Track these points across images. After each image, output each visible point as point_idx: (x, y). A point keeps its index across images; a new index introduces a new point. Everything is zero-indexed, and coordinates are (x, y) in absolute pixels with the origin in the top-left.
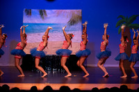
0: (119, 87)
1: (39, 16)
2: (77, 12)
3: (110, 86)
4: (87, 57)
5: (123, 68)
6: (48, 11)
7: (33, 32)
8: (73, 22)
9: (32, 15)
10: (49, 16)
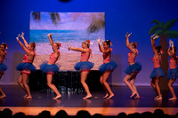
0: (153, 112)
1: (50, 20)
2: (99, 16)
3: (141, 111)
4: (111, 71)
5: (158, 88)
6: (61, 15)
7: (43, 41)
8: (93, 29)
9: (42, 20)
10: (63, 20)
